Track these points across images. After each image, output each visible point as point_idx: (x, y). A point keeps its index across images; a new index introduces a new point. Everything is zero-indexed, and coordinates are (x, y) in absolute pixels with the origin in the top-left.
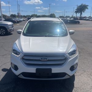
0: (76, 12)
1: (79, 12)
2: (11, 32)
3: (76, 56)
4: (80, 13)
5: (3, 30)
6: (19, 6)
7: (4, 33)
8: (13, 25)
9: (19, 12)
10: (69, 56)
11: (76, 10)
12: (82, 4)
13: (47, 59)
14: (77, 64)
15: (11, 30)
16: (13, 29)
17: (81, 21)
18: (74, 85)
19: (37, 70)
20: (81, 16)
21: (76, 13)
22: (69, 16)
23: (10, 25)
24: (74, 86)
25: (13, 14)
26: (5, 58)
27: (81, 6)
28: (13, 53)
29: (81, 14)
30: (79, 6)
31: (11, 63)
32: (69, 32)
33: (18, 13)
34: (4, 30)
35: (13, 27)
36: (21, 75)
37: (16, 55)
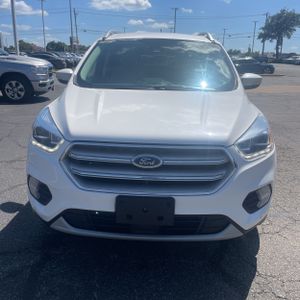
0: (264, 37)
1: (273, 37)
2: (44, 92)
3: (269, 156)
4: (275, 41)
5: (17, 85)
6: (74, 13)
7: (19, 95)
8: (50, 69)
9: (75, 35)
10: (242, 155)
11: (263, 29)
12: (283, 11)
13: (157, 162)
14: (270, 185)
15: (44, 85)
16: (52, 83)
17: (278, 67)
18: (254, 267)
19: (120, 201)
20: (277, 48)
21: (263, 41)
22: (239, 52)
23: (41, 69)
24: (255, 270)
25: (56, 41)
26: (17, 169)
27: (279, 17)
28: (34, 142)
29: (280, 43)
30: (273, 18)
31: (29, 177)
32: (242, 80)
33: (71, 39)
34: (21, 86)
35: (51, 75)
36: (61, 218)
37: (45, 148)
